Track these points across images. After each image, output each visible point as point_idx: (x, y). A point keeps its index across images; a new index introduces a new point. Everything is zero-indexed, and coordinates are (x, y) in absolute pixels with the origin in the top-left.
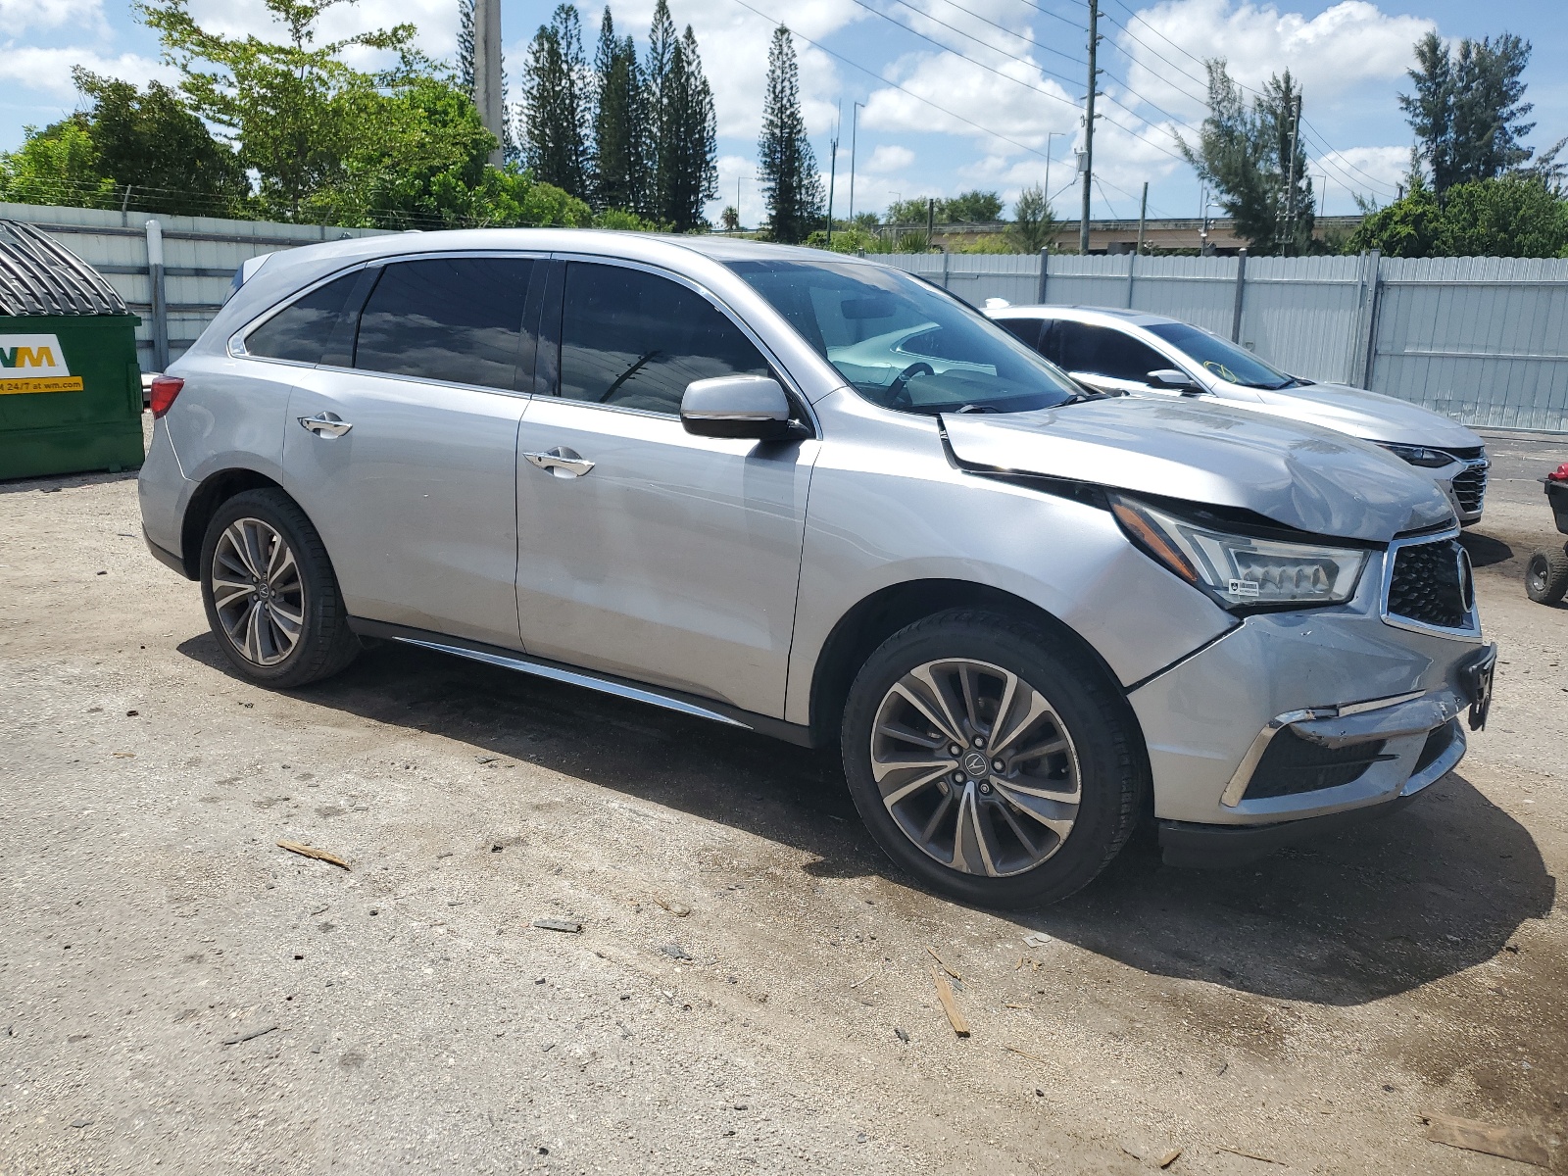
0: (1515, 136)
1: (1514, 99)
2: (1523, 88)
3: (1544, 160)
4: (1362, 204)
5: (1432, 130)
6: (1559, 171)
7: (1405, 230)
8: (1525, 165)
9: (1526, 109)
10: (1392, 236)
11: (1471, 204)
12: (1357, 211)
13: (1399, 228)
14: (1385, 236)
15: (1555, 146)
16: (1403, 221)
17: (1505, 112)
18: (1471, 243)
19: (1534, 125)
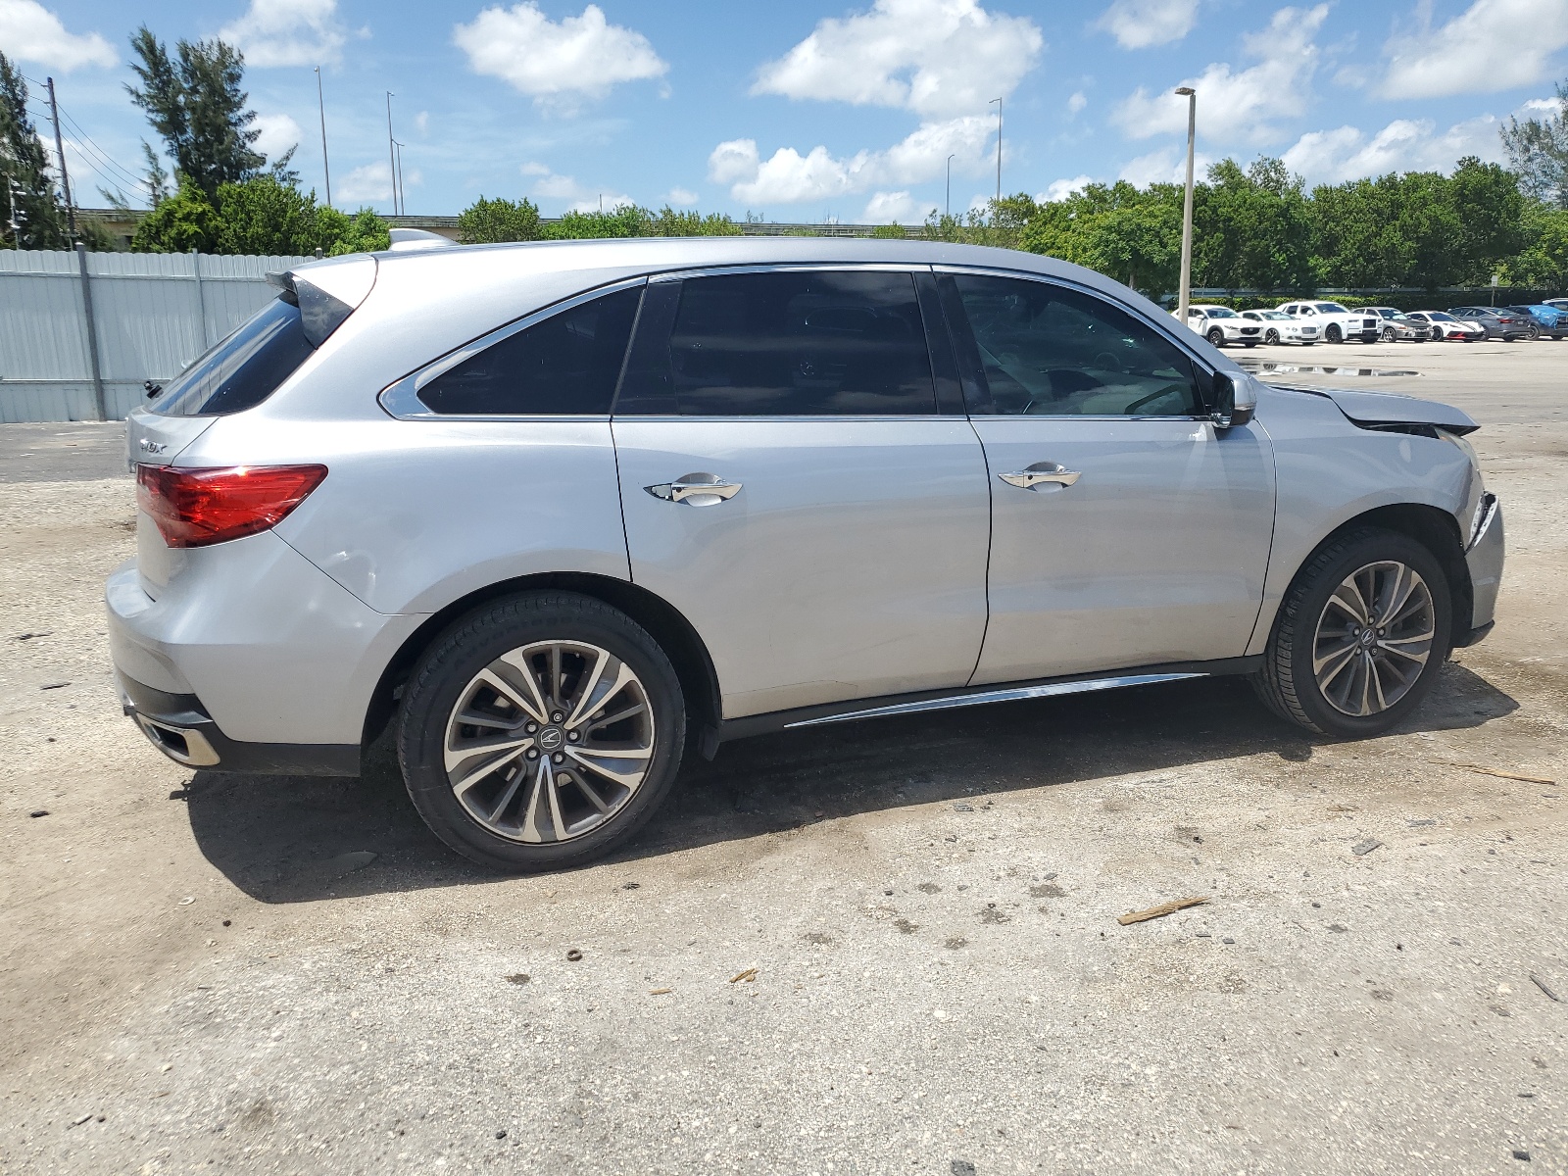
0: (246, 141)
1: (238, 105)
2: (245, 96)
3: (279, 166)
4: (110, 198)
5: (171, 126)
6: (292, 177)
7: (192, 228)
8: (263, 170)
9: (251, 116)
10: (180, 234)
11: (242, 206)
12: (107, 205)
13: (185, 226)
14: (173, 232)
15: (285, 154)
16: (186, 218)
17: (233, 117)
18: (253, 242)
19: (260, 132)
